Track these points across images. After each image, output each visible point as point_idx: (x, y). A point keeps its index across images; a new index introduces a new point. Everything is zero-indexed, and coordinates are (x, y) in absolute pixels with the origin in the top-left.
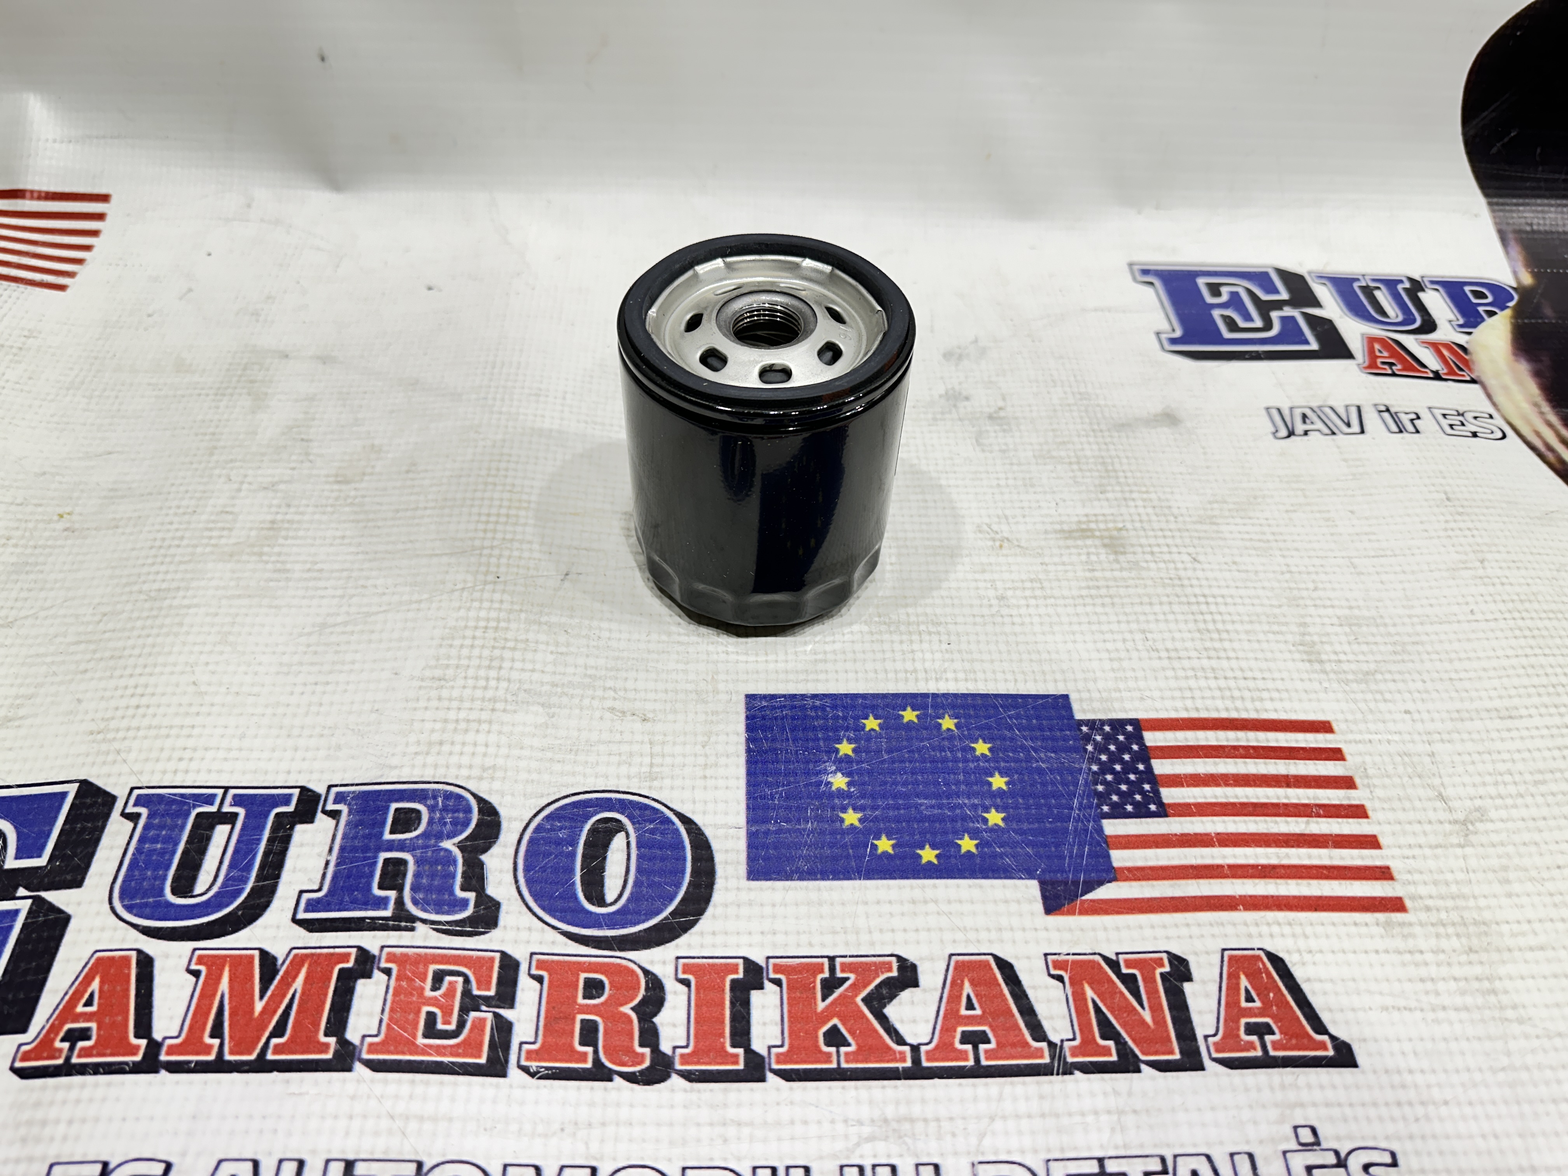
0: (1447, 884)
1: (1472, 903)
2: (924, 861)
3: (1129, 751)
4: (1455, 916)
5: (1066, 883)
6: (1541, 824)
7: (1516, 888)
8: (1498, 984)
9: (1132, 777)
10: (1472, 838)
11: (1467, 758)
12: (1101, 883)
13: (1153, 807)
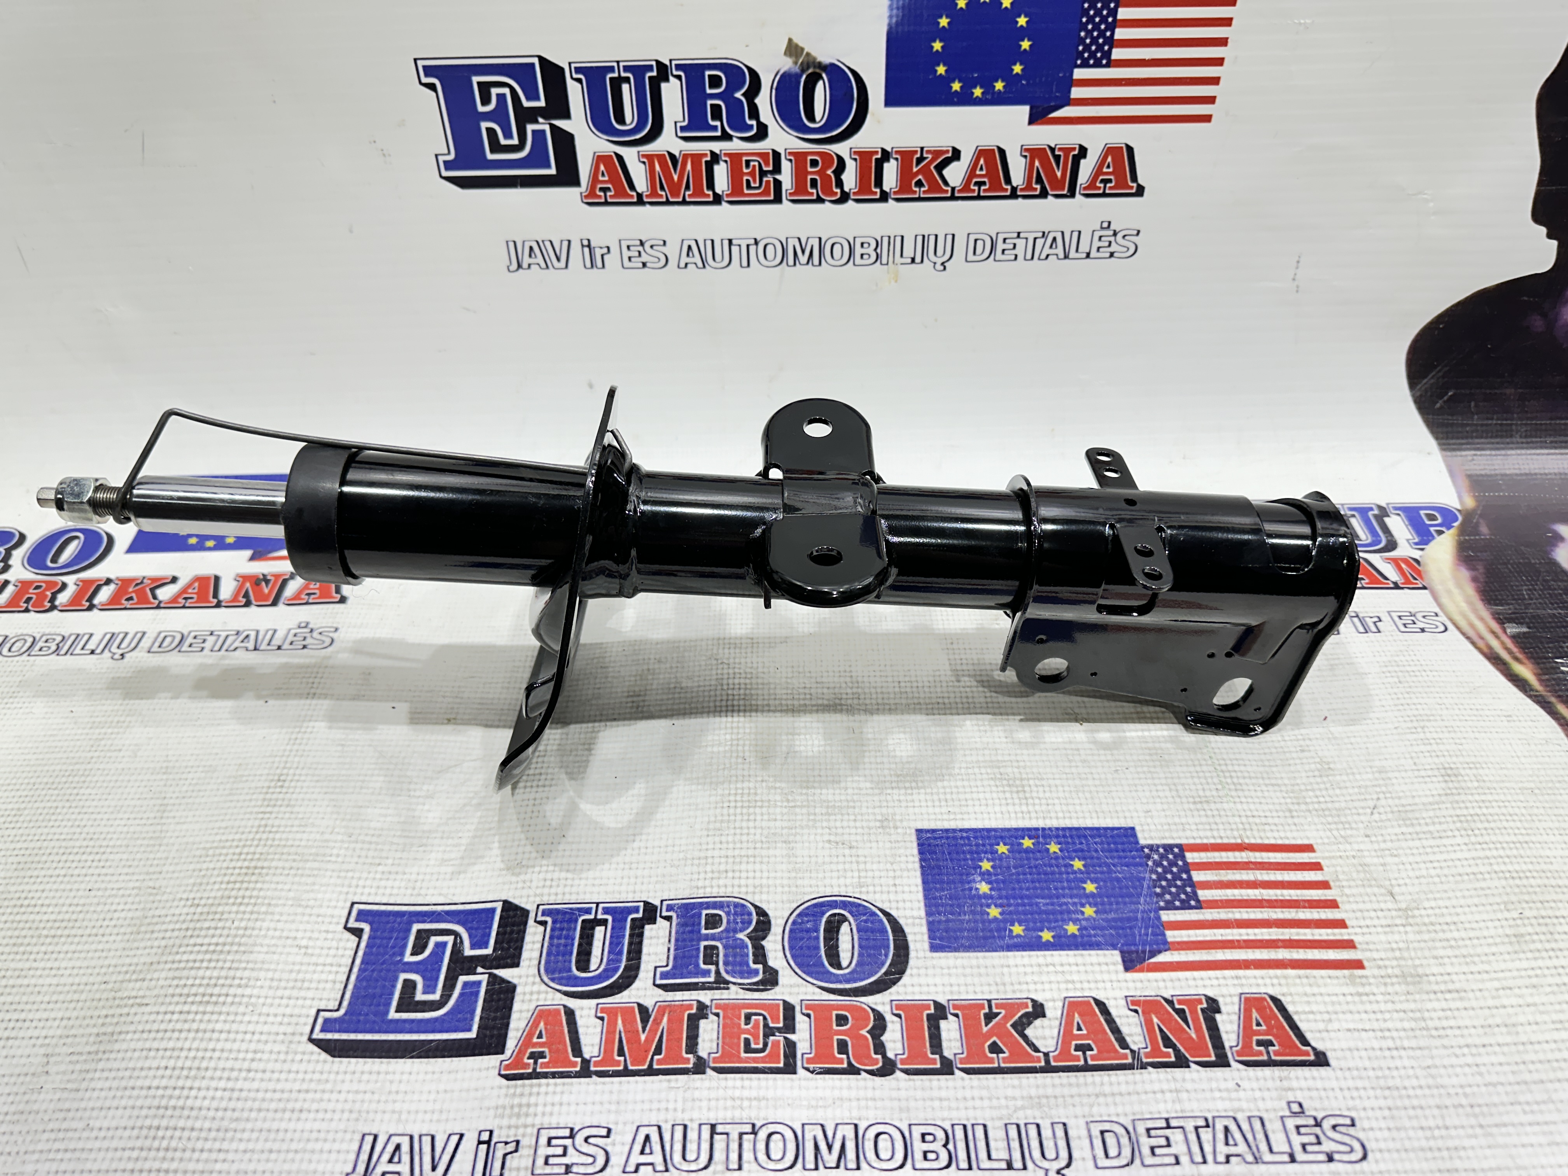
0: (1393, 950)
1: (1410, 962)
2: (1044, 940)
3: (1176, 865)
4: (1397, 971)
5: (1137, 952)
6: (1459, 910)
7: (1441, 952)
8: (1426, 1015)
9: (1179, 883)
10: (1411, 920)
11: (1408, 866)
12: (1160, 952)
13: (1193, 903)
